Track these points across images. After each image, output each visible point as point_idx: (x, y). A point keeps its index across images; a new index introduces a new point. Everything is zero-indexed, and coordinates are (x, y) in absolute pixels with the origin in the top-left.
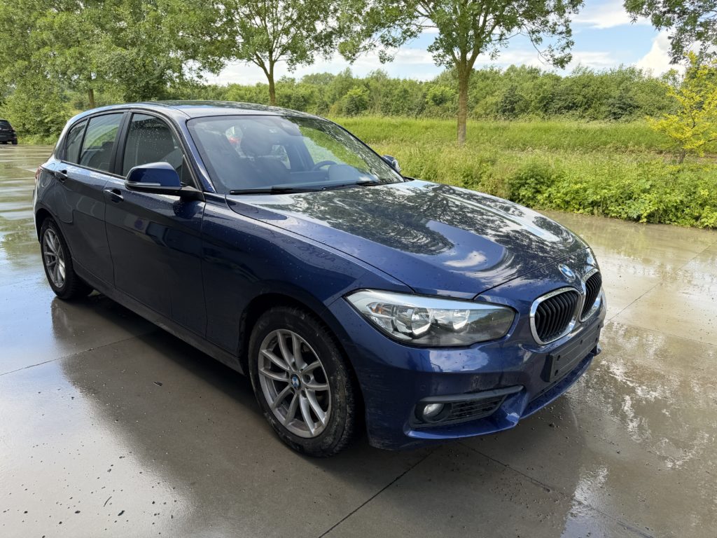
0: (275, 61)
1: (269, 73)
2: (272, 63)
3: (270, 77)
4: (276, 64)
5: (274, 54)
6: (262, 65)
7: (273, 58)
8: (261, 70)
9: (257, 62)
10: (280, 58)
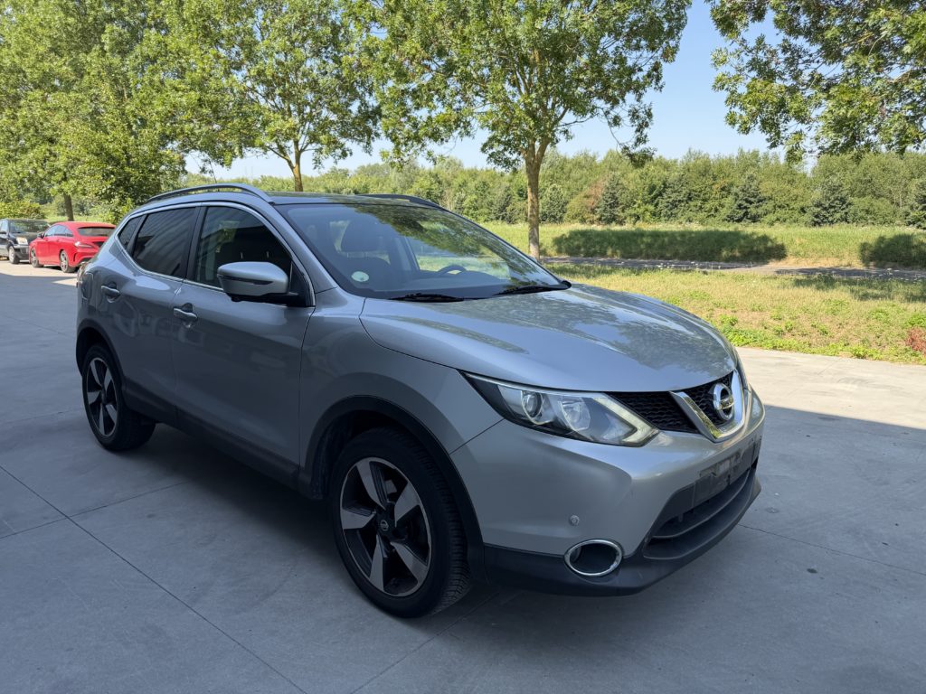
0: (302, 150)
1: (294, 165)
2: (298, 153)
4: (303, 154)
5: (301, 142)
6: (285, 156)
7: (300, 147)
10: (309, 147)
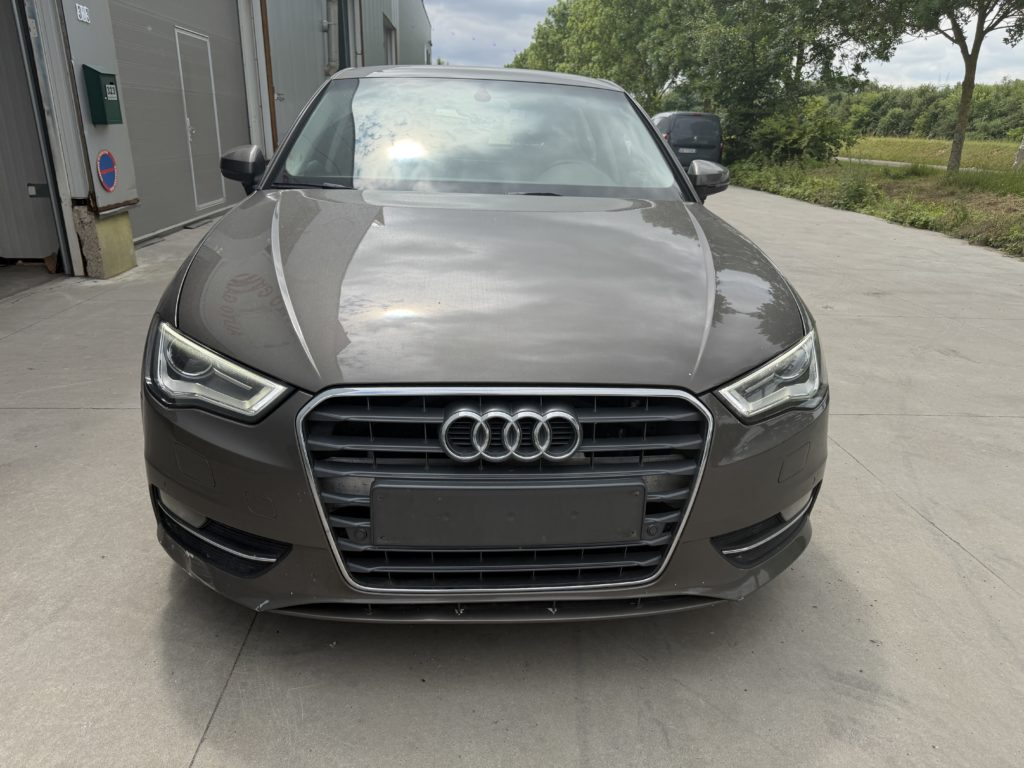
0: (991, 28)
1: (970, 53)
2: (981, 34)
3: (971, 61)
4: (987, 36)
6: (959, 38)
7: (986, 25)
8: (957, 48)
9: (951, 33)
10: (999, 26)
